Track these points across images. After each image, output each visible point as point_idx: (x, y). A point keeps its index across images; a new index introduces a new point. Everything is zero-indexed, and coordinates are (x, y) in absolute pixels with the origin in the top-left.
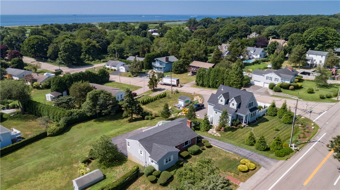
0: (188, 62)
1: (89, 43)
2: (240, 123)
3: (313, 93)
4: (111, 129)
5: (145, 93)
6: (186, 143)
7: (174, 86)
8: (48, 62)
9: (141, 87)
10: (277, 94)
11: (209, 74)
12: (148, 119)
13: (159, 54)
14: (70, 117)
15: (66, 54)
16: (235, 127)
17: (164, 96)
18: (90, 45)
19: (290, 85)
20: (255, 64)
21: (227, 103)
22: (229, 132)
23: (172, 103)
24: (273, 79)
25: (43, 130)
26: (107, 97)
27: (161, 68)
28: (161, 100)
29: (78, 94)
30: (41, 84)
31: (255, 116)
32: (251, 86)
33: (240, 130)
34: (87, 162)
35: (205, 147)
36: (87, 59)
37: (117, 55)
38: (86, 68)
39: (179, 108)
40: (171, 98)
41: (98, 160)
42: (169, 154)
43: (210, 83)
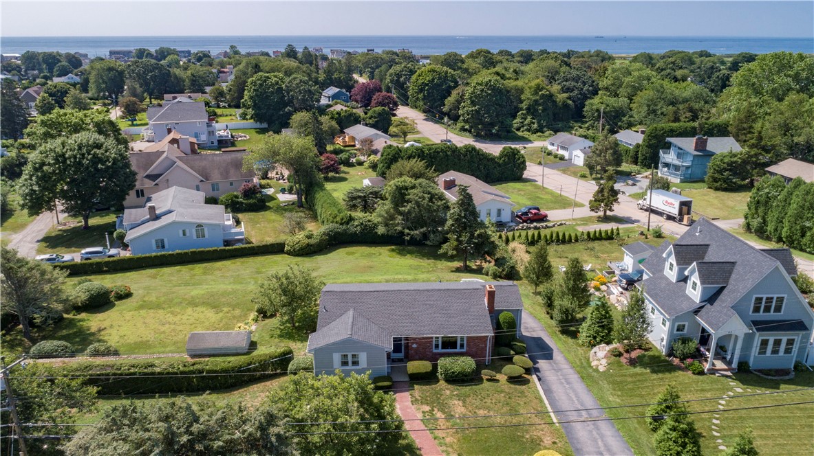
0: (767, 158)
1: (539, 89)
2: (699, 356)
5: (575, 219)
6: (452, 344)
8: (443, 124)
12: (487, 274)
14: (344, 227)
15: (473, 108)
16: (676, 361)
18: (540, 93)
21: (682, 277)
22: (638, 370)
27: (677, 168)
31: (788, 351)
33: (686, 376)
34: (265, 313)
35: (501, 377)
37: (603, 124)
42: (350, 343)
43: (785, 229)
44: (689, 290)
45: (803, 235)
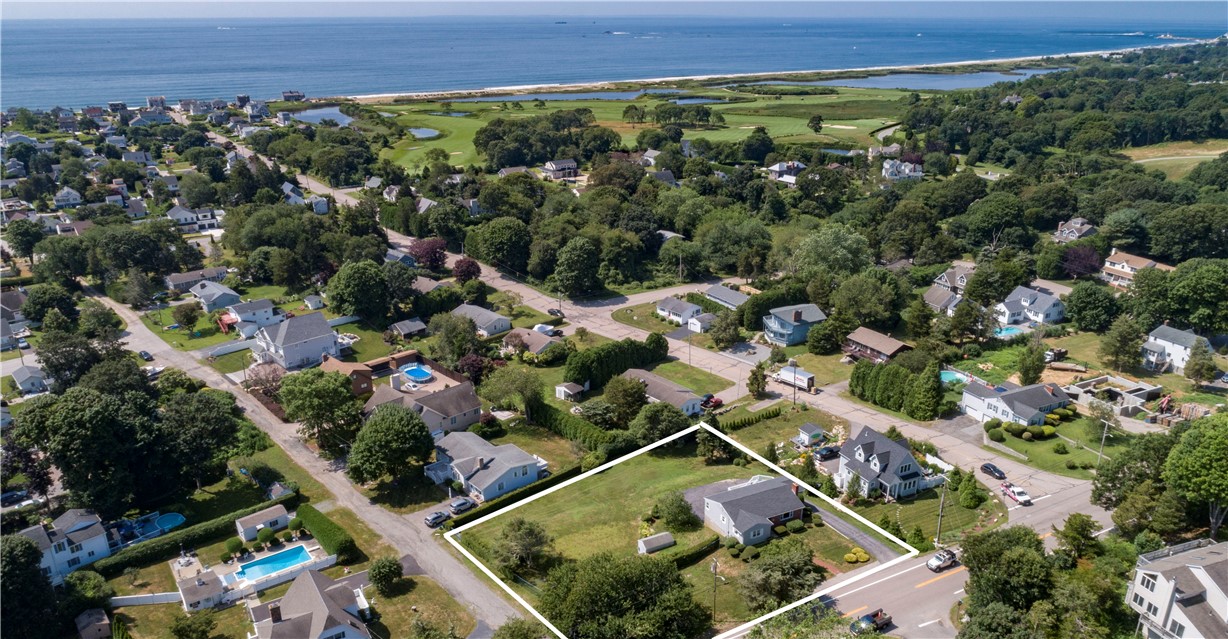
0: (846, 328)
1: (620, 240)
2: (882, 496)
3: (1066, 453)
4: (678, 475)
5: (739, 400)
6: (787, 515)
7: (800, 389)
8: (528, 283)
9: (734, 384)
10: (994, 444)
11: (876, 377)
12: (738, 464)
13: (783, 294)
16: (873, 501)
17: (775, 414)
18: (623, 245)
19: (1025, 430)
20: (1015, 346)
21: (867, 460)
22: (860, 508)
23: (789, 433)
24: (1000, 411)
25: (574, 461)
26: (673, 417)
27: (782, 335)
28: (769, 422)
29: (622, 401)
30: (537, 358)
31: (913, 487)
32: (958, 417)
33: (879, 506)
34: (650, 520)
35: (813, 525)
36: (610, 280)
37: (683, 270)
38: (611, 307)
39: (799, 447)
40: (789, 420)
41: (664, 520)
42: (758, 526)
43: (878, 396)
44: (872, 466)
45: (889, 400)
